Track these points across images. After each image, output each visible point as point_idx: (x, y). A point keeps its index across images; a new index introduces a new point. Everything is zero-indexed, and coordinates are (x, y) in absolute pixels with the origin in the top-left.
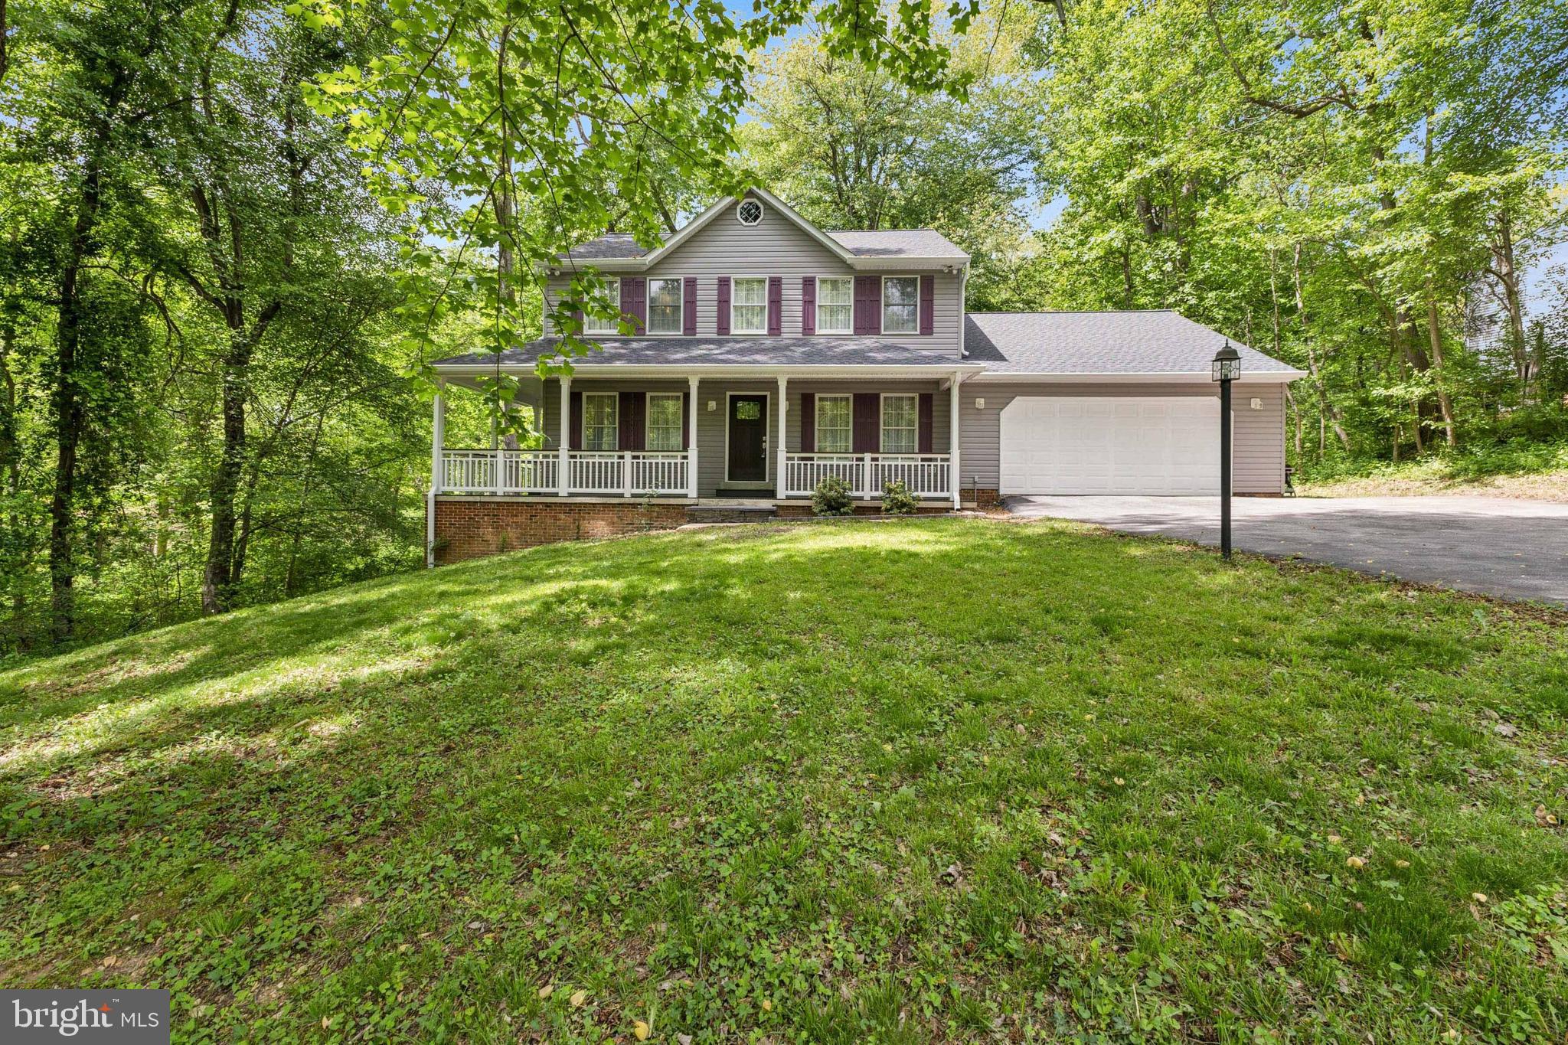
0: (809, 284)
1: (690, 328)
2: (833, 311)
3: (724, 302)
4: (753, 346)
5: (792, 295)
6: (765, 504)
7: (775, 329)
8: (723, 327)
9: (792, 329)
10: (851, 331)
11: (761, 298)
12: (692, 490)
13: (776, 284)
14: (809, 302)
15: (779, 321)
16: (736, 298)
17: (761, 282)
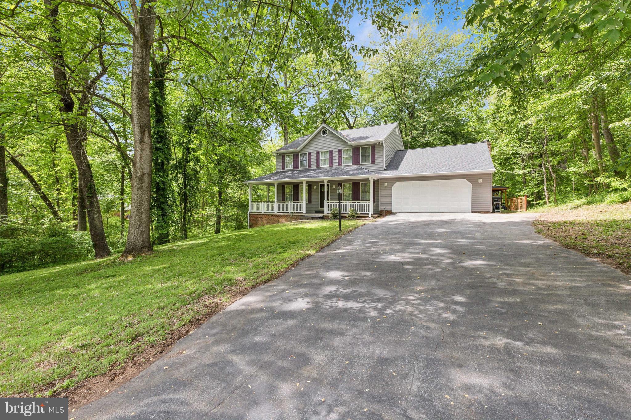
0: (340, 151)
1: (310, 166)
2: (347, 158)
3: (318, 158)
4: (325, 171)
5: (336, 155)
6: (321, 215)
7: (331, 165)
8: (318, 165)
9: (335, 165)
10: (351, 164)
11: (328, 156)
12: (304, 211)
13: (331, 152)
14: (340, 157)
15: (332, 163)
16: (321, 157)
17: (327, 152)
